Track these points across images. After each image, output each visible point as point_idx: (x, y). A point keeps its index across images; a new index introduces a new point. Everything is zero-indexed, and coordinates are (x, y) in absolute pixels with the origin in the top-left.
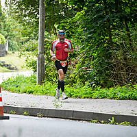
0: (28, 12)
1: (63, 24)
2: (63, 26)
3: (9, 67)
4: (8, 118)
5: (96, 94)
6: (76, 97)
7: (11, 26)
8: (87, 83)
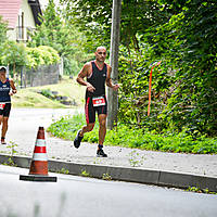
0: (95, 13)
1: (149, 34)
2: (149, 38)
3: (64, 101)
4: (54, 179)
5: (199, 146)
6: (166, 150)
7: (69, 36)
8: (185, 129)
